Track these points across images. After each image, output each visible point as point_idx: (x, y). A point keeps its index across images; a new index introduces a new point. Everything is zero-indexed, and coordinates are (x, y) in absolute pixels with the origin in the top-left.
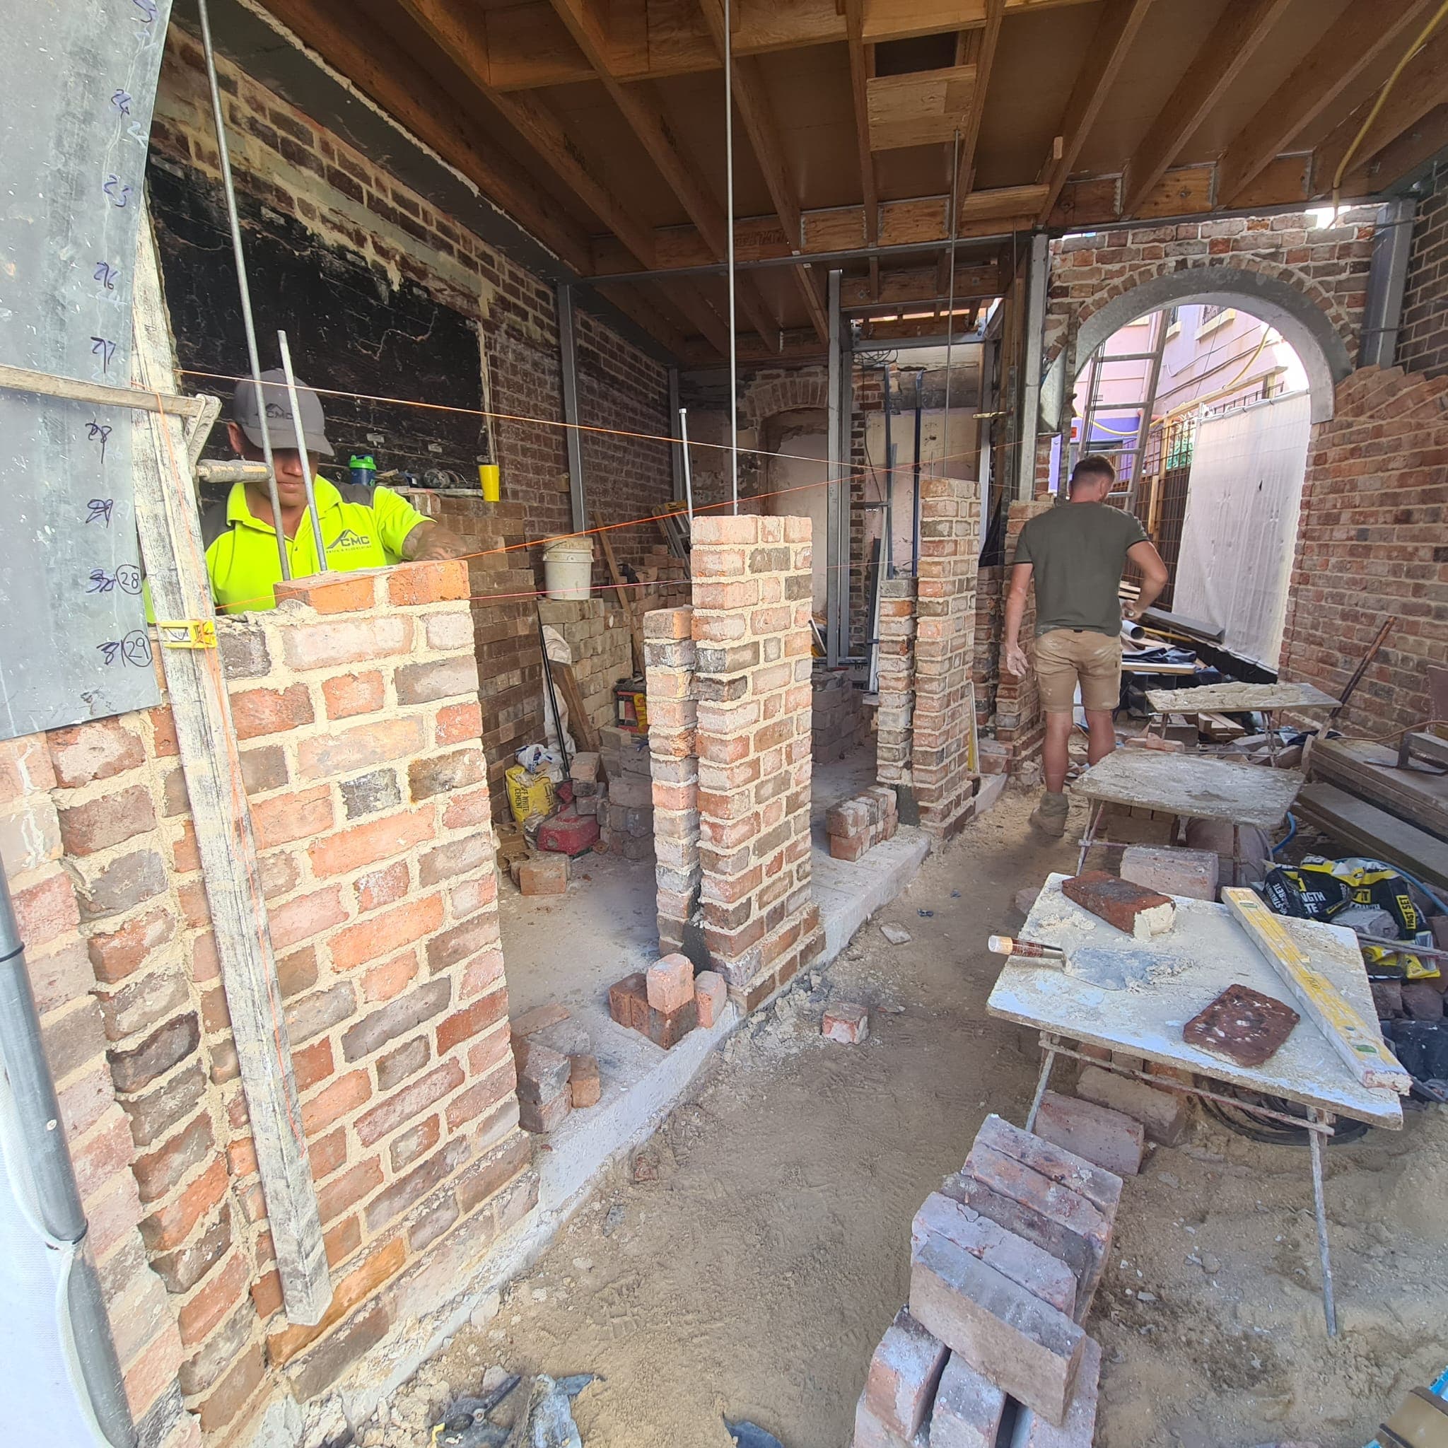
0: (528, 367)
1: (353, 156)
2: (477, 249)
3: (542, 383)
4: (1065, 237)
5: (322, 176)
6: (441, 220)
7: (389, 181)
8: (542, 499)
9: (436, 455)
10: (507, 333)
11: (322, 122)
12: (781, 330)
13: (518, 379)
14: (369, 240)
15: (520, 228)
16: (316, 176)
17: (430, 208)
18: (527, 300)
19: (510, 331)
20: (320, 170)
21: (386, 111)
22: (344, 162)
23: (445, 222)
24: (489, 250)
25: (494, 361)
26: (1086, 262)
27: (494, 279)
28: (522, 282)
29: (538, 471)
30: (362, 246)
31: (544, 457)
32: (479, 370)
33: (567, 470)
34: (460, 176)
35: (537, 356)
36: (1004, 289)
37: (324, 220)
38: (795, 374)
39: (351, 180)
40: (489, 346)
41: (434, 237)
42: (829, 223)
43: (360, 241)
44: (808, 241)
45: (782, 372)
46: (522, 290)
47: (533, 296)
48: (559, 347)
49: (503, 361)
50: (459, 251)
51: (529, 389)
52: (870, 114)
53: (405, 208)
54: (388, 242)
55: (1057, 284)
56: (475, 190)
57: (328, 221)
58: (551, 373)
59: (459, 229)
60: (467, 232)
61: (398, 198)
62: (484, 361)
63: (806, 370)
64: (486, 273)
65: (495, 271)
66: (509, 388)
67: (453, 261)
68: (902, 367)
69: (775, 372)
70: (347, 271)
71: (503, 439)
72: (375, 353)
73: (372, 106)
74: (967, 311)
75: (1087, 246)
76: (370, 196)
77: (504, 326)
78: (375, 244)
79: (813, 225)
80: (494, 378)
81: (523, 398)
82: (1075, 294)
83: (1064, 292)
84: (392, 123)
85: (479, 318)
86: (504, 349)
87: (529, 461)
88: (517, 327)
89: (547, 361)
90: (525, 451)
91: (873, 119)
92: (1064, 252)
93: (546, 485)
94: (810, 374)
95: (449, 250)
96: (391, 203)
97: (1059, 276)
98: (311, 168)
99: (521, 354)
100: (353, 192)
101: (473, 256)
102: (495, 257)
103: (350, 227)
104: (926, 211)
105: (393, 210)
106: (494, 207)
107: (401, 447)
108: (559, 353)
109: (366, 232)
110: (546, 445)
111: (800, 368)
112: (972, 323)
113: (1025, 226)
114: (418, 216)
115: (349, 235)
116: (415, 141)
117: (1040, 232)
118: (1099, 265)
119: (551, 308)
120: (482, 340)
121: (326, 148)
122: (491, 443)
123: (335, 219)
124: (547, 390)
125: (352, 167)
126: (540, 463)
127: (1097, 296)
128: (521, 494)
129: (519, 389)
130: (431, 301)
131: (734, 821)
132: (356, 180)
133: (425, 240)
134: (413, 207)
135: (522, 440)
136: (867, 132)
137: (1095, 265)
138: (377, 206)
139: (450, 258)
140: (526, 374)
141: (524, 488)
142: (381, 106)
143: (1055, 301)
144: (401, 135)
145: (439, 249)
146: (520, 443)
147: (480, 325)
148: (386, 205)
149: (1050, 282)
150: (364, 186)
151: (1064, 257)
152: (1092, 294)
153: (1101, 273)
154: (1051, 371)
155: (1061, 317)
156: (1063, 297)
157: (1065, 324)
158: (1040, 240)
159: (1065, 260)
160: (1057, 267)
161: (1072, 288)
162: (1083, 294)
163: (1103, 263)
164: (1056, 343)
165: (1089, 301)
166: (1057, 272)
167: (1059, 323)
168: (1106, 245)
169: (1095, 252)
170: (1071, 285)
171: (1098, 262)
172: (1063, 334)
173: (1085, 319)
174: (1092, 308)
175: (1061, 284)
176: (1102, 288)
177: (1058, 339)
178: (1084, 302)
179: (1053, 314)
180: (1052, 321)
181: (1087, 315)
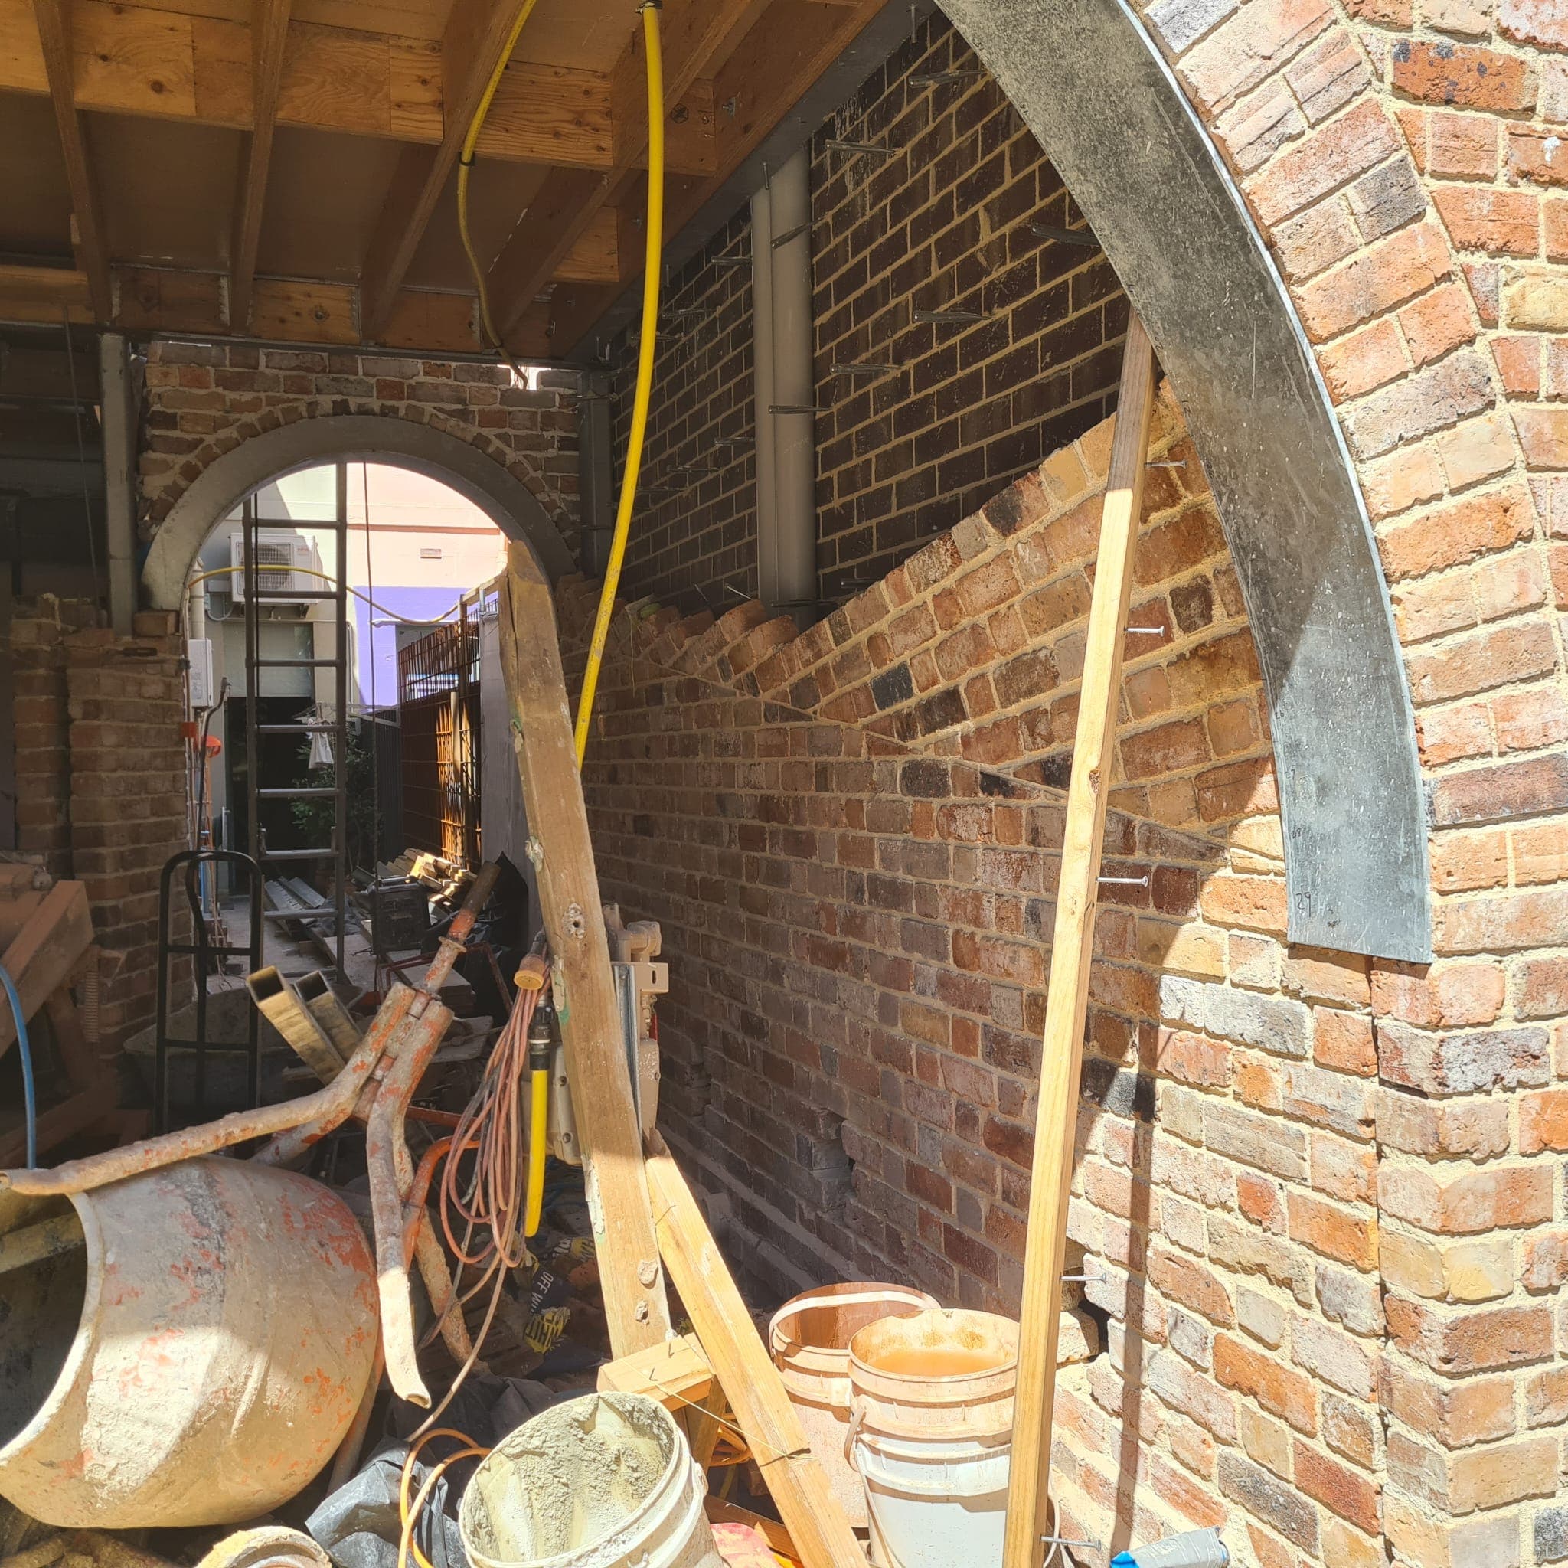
4: (161, 343)
26: (199, 383)
55: (157, 407)
75: (199, 362)
82: (188, 426)
83: (170, 421)
92: (164, 361)
97: (159, 396)
113: (82, 316)
117: (107, 330)
118: (220, 390)
127: (223, 433)
137: (214, 389)
143: (156, 432)
149: (144, 403)
151: (164, 369)
152: (215, 430)
153: (224, 401)
154: (158, 537)
155: (170, 457)
156: (168, 428)
157: (177, 468)
158: (110, 342)
159: (166, 375)
160: (155, 382)
161: (182, 417)
162: (199, 429)
163: (225, 388)
164: (164, 496)
165: (210, 439)
166: (154, 390)
167: (167, 466)
168: (227, 362)
169: (212, 370)
170: (179, 412)
171: (217, 385)
172: (174, 482)
173: (206, 466)
174: (216, 449)
175: (162, 409)
176: (227, 424)
177: (167, 489)
178: (202, 441)
179: (154, 451)
180: (155, 461)
181: (209, 459)
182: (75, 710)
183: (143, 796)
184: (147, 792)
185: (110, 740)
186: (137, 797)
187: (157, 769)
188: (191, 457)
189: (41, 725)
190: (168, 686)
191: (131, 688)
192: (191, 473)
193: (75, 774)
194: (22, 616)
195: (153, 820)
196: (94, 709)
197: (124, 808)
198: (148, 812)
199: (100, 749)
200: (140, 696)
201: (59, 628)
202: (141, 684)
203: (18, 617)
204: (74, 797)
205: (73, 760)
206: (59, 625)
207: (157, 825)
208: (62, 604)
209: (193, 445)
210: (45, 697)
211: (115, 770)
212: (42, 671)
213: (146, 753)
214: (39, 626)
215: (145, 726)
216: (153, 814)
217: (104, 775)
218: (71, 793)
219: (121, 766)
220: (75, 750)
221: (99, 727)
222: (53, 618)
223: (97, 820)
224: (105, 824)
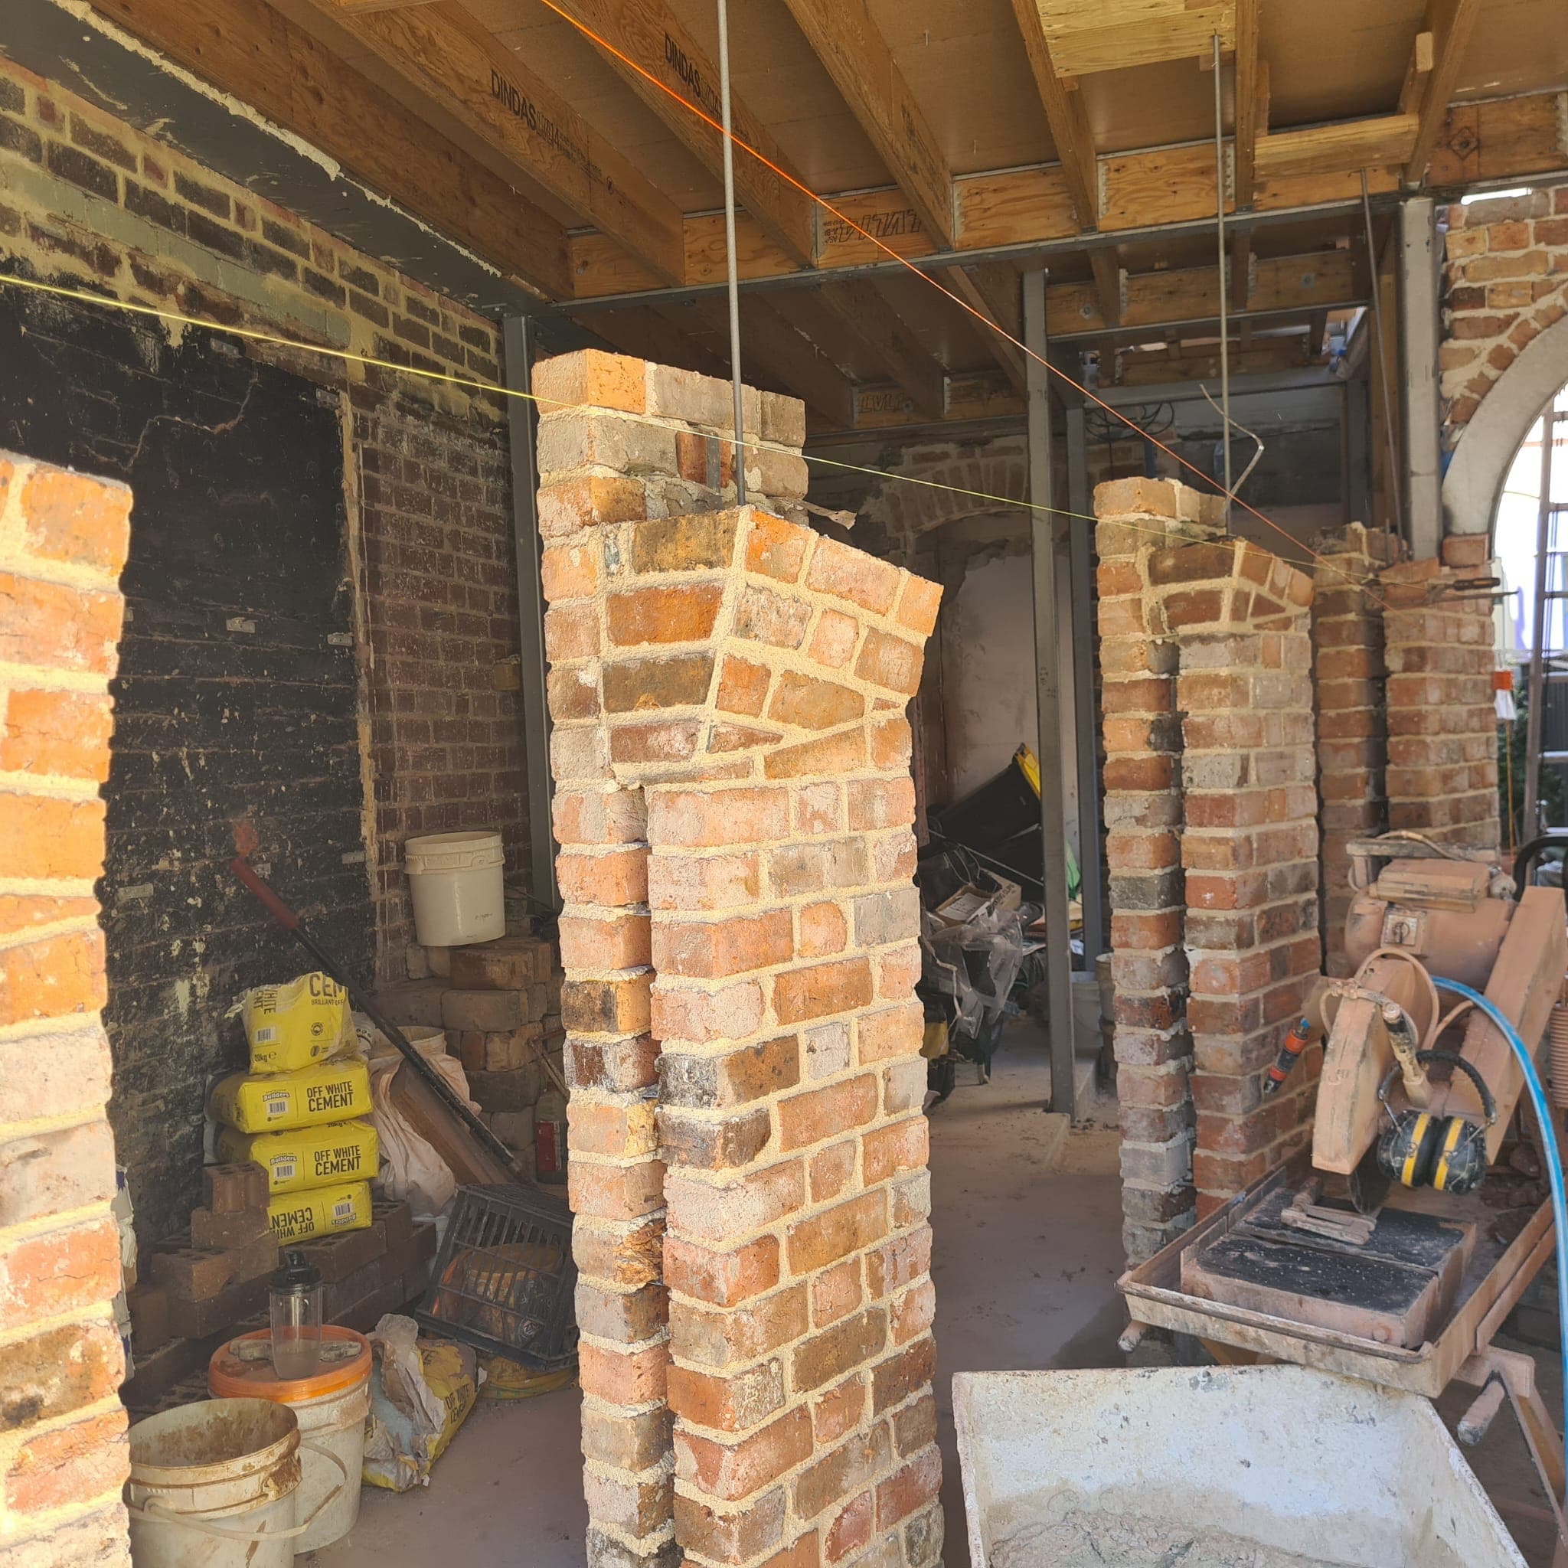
0: (442, 465)
1: (99, 121)
2: (342, 264)
3: (470, 492)
4: (1467, 200)
5: (37, 160)
6: (272, 218)
7: (170, 160)
8: (462, 705)
9: (242, 637)
10: (399, 406)
11: (42, 68)
12: (945, 373)
13: (421, 487)
14: (126, 263)
15: (423, 227)
16: (26, 162)
17: (252, 200)
18: (442, 346)
19: (407, 403)
20: (34, 149)
21: (157, 49)
22: (81, 132)
23: (281, 223)
24: (368, 266)
25: (371, 459)
26: (1515, 243)
27: (377, 315)
28: (433, 317)
29: (455, 652)
30: (111, 274)
31: (468, 626)
32: (339, 476)
33: (516, 650)
34: (302, 147)
35: (461, 444)
36: (1362, 293)
37: (36, 233)
38: (978, 451)
39: (93, 164)
40: (361, 432)
41: (256, 249)
42: (1006, 196)
43: (107, 262)
44: (968, 228)
45: (951, 448)
46: (432, 328)
47: (456, 339)
48: (504, 425)
49: (390, 459)
50: (307, 271)
51: (440, 503)
52: (1044, 20)
53: (201, 203)
54: (162, 263)
55: (1461, 284)
56: (332, 169)
57: (44, 234)
58: (488, 471)
59: (307, 231)
60: (324, 238)
61: (186, 187)
62: (351, 461)
63: (998, 443)
64: (362, 306)
65: (379, 300)
66: (399, 505)
67: (293, 288)
68: (1185, 432)
69: (938, 448)
70: (77, 319)
71: (385, 598)
72: (125, 461)
73: (131, 44)
74: (1306, 328)
75: (1515, 212)
76: (131, 187)
77: (395, 395)
78: (136, 269)
79: (977, 199)
80: (371, 490)
81: (429, 521)
82: (1499, 300)
83: (1476, 298)
84: (168, 67)
85: (343, 384)
86: (393, 437)
87: (439, 635)
88: (422, 395)
89: (481, 454)
90: (430, 619)
91: (1051, 26)
92: (1469, 224)
93: (473, 680)
94: (1006, 451)
95: (287, 269)
96: (172, 195)
97: (1464, 269)
98: (16, 148)
99: (427, 442)
100: (100, 184)
101: (335, 277)
102: (380, 275)
103: (89, 243)
104: (1192, 166)
105: (177, 209)
106: (370, 195)
107: (167, 628)
108: (505, 437)
109: (119, 249)
110: (474, 606)
111: (986, 441)
112: (1316, 349)
113: (1384, 183)
114: (226, 215)
115: (86, 256)
116: (213, 94)
117: (1414, 194)
118: (1542, 246)
119: (492, 357)
120: (348, 424)
121: (47, 112)
122: (358, 609)
123: (61, 232)
124: (482, 503)
125: (98, 142)
126: (461, 639)
127: (1544, 302)
128: (417, 701)
129: (424, 506)
130: (246, 362)
131: (743, 1436)
132: (104, 162)
133: (238, 256)
134: (218, 203)
135: (425, 598)
136: (1044, 50)
137: (1533, 247)
138: (143, 203)
139: (289, 285)
140: (436, 477)
141: (425, 687)
142: (147, 42)
143: (1460, 314)
144: (186, 88)
145: (266, 269)
146: (420, 604)
147: (345, 397)
148: (163, 202)
149: (1445, 281)
150: (121, 173)
151: (1470, 234)
152: (1534, 299)
153: (1547, 261)
154: (1460, 446)
155: (1475, 343)
156: (1473, 307)
157: (1484, 357)
158: (1416, 210)
159: (1471, 241)
160: (1459, 252)
161: (1492, 291)
162: (1514, 301)
163: (1549, 243)
164: (1467, 393)
165: (1527, 312)
166: (1458, 263)
167: (1471, 355)
168: (1552, 210)
169: (1531, 223)
170: (1488, 284)
171: (1538, 241)
172: (1482, 374)
173: (1522, 346)
174: (1535, 325)
175: (1467, 285)
176: (1551, 289)
177: (1472, 385)
178: (1517, 315)
179: (1456, 338)
180: (1455, 352)
181: (1525, 338)
182: (1393, 661)
183: (1462, 764)
184: (1466, 761)
185: (1434, 695)
186: (1457, 766)
187: (1473, 731)
188: (1503, 340)
189: (1350, 680)
190: (1483, 626)
191: (1451, 631)
192: (1503, 360)
193: (1393, 739)
194: (1329, 552)
195: (1471, 793)
196: (1417, 659)
197: (1447, 777)
198: (1466, 783)
199: (1424, 708)
200: (1459, 641)
201: (1367, 563)
202: (1459, 624)
203: (1323, 554)
204: (1391, 767)
205: (1390, 721)
206: (1367, 560)
207: (1475, 798)
208: (1369, 535)
209: (1503, 324)
210: (1356, 647)
211: (1437, 733)
212: (1352, 617)
213: (1463, 710)
214: (1349, 563)
215: (1462, 677)
216: (1472, 786)
217: (1428, 739)
218: (1388, 762)
219: (1444, 729)
220: (1392, 709)
221: (1424, 679)
222: (1361, 552)
223: (1421, 795)
224: (1432, 800)
